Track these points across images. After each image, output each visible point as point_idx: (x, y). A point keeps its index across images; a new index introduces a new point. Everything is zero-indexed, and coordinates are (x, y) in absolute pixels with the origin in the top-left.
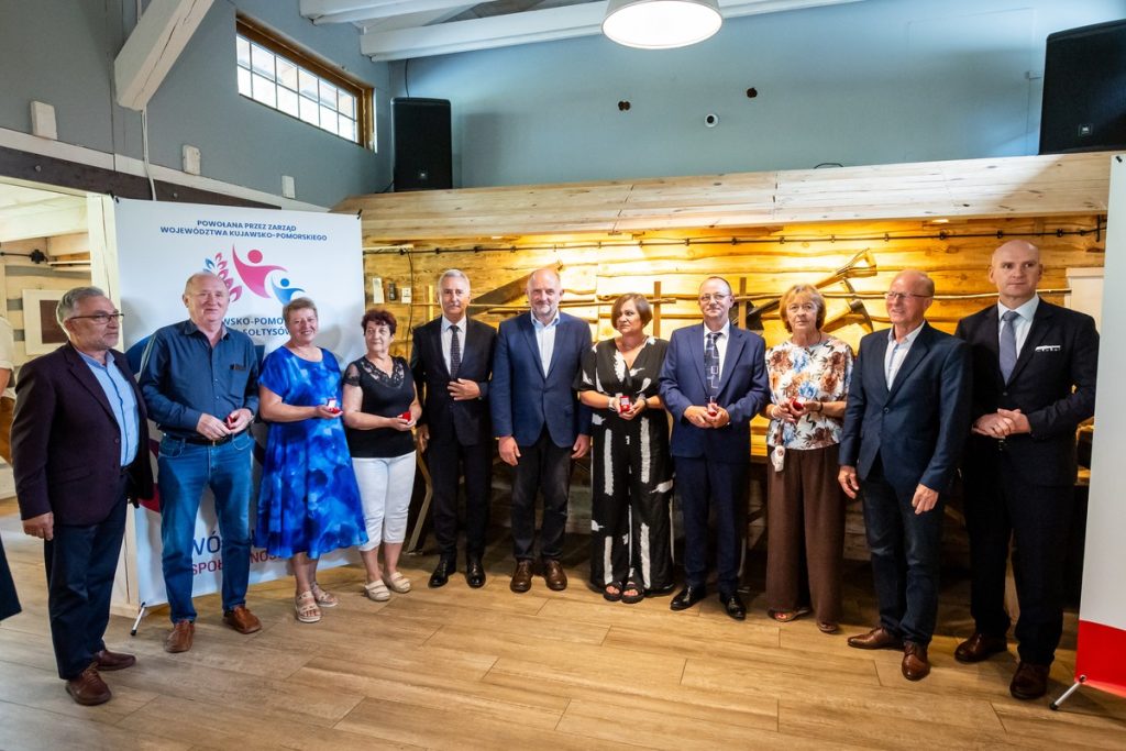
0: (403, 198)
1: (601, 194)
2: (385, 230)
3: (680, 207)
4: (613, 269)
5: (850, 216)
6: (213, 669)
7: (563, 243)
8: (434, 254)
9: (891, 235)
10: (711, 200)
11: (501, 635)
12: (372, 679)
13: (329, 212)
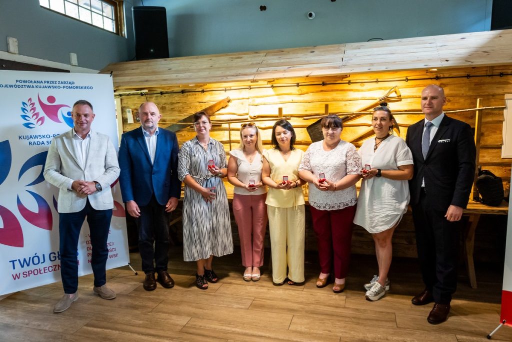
0: (142, 64)
1: (248, 59)
2: (129, 83)
3: (291, 65)
4: (258, 101)
5: (383, 68)
6: (34, 329)
7: (230, 87)
8: (159, 95)
9: (409, 78)
10: (308, 61)
11: (194, 305)
12: (121, 332)
13: (99, 73)
